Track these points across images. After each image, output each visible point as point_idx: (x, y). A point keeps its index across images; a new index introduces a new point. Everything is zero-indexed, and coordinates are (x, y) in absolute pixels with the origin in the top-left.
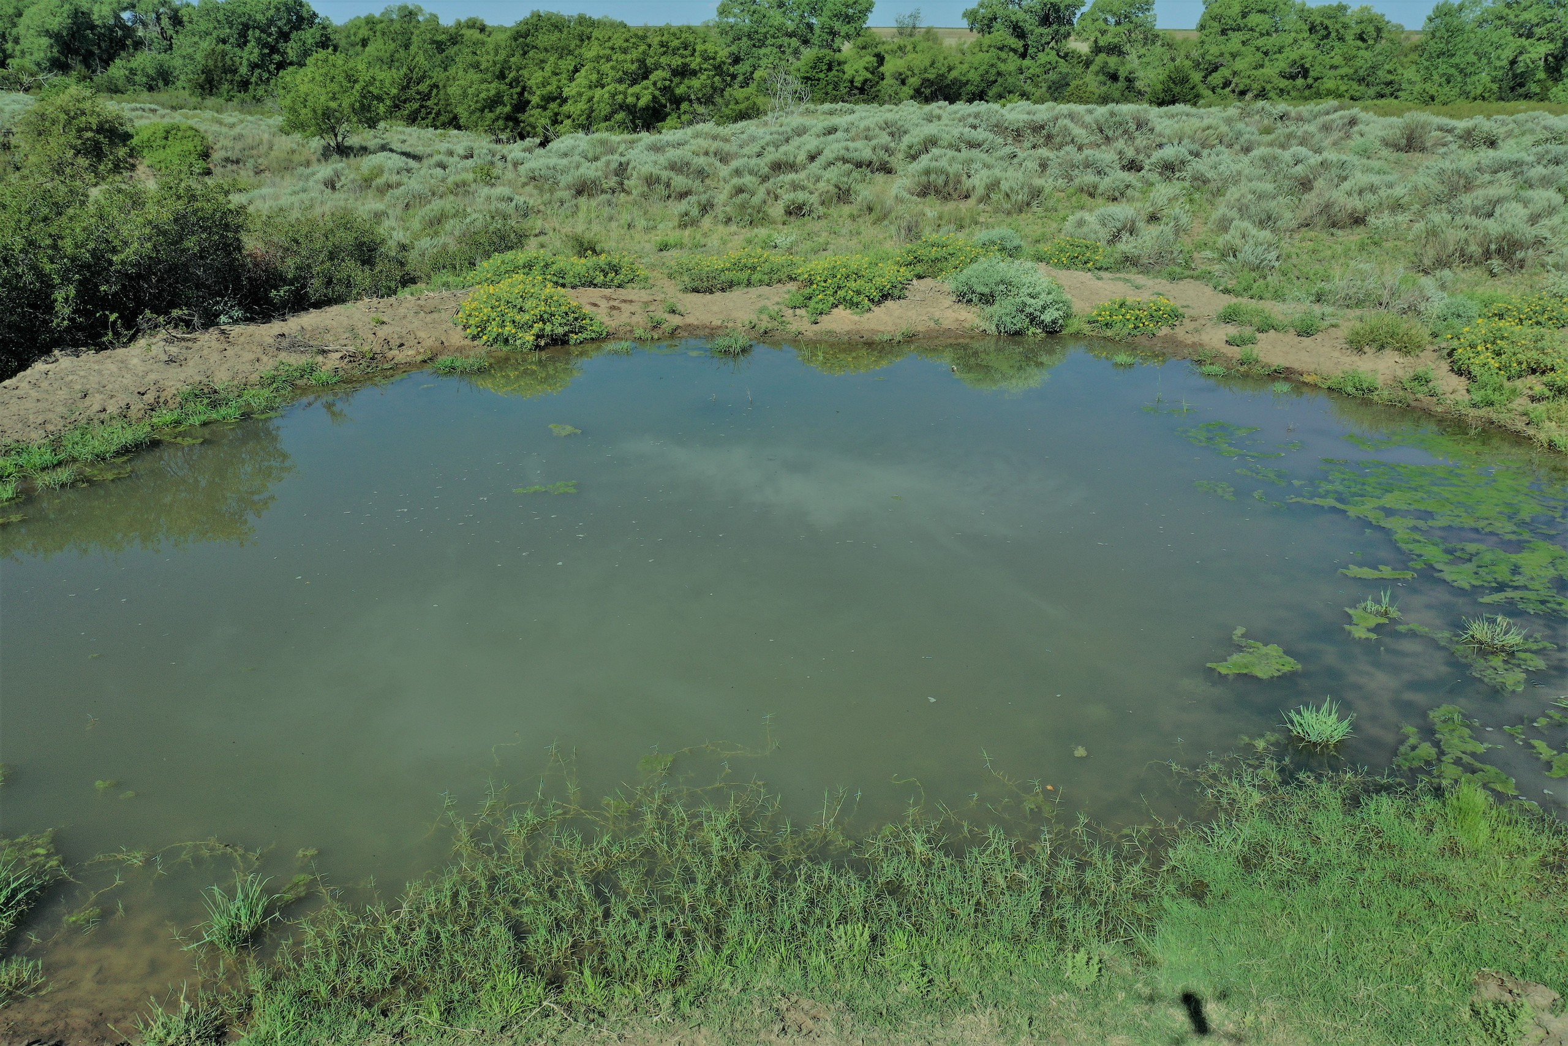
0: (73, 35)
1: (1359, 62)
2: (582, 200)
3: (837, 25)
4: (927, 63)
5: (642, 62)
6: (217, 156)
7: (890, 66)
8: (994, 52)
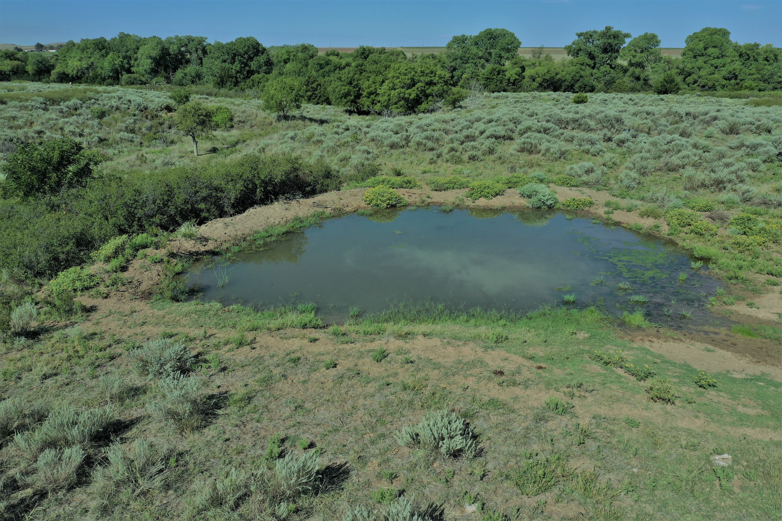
0: (161, 58)
1: (764, 72)
2: (393, 151)
3: (503, 54)
4: (546, 71)
5: (412, 79)
6: (236, 120)
7: (528, 72)
8: (579, 66)
